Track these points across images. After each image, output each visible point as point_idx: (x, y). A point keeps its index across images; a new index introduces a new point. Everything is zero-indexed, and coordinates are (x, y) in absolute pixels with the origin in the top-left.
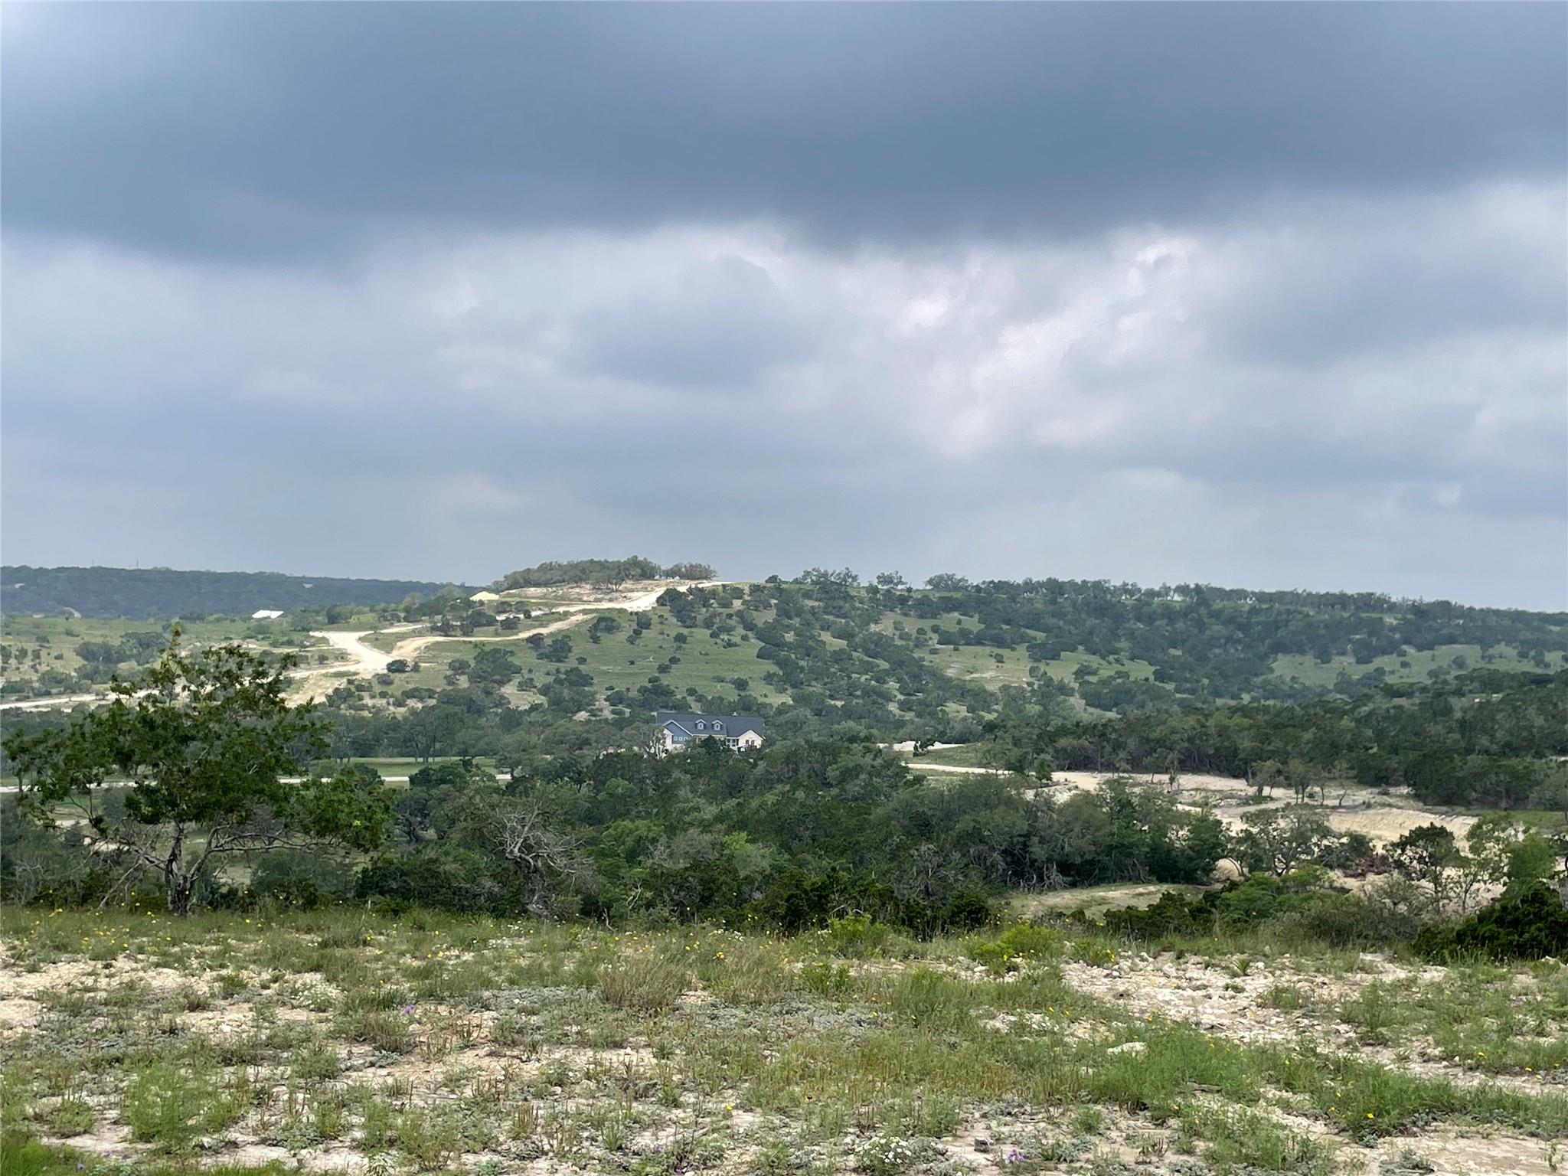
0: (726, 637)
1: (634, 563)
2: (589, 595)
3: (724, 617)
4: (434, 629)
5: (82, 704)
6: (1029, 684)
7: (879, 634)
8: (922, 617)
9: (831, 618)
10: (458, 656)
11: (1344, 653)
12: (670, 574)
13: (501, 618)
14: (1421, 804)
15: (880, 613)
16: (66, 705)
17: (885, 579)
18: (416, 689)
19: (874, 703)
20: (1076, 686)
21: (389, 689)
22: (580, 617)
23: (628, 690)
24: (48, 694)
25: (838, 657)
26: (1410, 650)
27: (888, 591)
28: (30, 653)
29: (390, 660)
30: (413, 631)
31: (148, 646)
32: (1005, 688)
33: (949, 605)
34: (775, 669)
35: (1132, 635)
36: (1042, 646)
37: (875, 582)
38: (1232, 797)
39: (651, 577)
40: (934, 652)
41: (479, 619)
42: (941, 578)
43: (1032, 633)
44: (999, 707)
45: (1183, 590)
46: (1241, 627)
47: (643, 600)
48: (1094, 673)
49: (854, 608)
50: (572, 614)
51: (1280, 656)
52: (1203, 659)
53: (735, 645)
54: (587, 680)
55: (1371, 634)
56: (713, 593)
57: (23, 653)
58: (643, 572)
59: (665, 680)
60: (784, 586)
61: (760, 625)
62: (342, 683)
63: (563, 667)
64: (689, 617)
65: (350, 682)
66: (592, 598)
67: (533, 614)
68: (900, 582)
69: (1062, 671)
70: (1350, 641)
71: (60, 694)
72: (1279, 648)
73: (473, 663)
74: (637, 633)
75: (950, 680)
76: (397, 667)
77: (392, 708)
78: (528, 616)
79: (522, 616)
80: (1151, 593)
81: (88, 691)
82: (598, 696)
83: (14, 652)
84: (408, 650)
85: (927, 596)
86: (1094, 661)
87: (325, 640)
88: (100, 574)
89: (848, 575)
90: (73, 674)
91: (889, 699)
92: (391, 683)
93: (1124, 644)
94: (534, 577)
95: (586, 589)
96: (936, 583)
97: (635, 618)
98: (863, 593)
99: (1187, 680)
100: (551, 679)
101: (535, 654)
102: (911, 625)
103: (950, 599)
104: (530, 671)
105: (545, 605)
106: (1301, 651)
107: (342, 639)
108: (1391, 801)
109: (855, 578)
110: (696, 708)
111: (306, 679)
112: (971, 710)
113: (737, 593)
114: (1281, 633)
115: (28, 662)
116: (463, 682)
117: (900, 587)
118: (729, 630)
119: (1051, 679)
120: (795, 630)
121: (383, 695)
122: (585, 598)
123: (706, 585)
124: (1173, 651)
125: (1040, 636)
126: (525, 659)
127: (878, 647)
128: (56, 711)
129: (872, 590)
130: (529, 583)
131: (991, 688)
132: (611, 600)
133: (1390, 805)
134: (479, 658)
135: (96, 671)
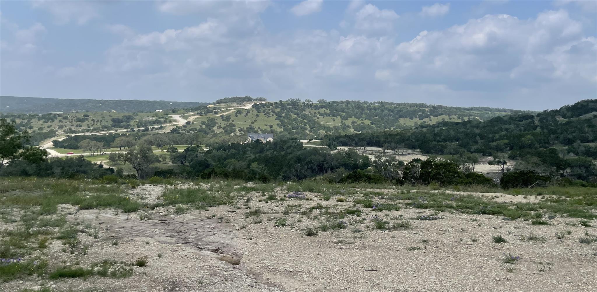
0: (268, 115)
1: (247, 97)
2: (236, 105)
3: (268, 110)
4: (198, 114)
5: (111, 133)
6: (340, 126)
7: (305, 114)
8: (316, 110)
9: (294, 110)
10: (203, 120)
11: (416, 118)
12: (256, 100)
13: (214, 111)
14: (421, 153)
15: (306, 109)
16: (107, 133)
17: (307, 101)
18: (192, 129)
19: (303, 131)
20: (352, 126)
21: (186, 129)
22: (233, 111)
23: (244, 128)
24: (103, 131)
25: (295, 119)
26: (432, 117)
27: (308, 103)
28: (100, 121)
29: (186, 121)
30: (193, 114)
31: (129, 119)
32: (335, 127)
33: (322, 107)
34: (280, 123)
35: (366, 114)
36: (344, 116)
37: (305, 101)
38: (378, 152)
39: (251, 101)
40: (318, 118)
41: (209, 111)
42: (321, 100)
43: (342, 113)
44: (333, 131)
45: (378, 103)
46: (392, 112)
47: (249, 106)
48: (356, 123)
49: (299, 108)
50: (231, 110)
51: (401, 118)
52: (383, 119)
53: (270, 117)
54: (234, 126)
55: (423, 113)
56: (265, 104)
57: (98, 121)
58: (249, 99)
59: (253, 125)
60: (283, 103)
61: (277, 112)
62: (175, 127)
63: (228, 123)
64: (260, 110)
65: (177, 127)
66: (236, 106)
67: (222, 110)
68: (311, 101)
69: (348, 122)
70: (418, 115)
71: (106, 130)
72: (401, 117)
73: (207, 122)
74: (247, 114)
75: (322, 124)
76: (188, 123)
77: (186, 133)
78: (221, 110)
79: (219, 110)
80: (371, 104)
81: (113, 130)
82: (236, 130)
83: (96, 120)
84: (191, 119)
85: (317, 105)
86: (356, 120)
87: (171, 117)
88: (120, 101)
89: (298, 100)
90: (110, 126)
91: (306, 130)
92: (187, 127)
93: (364, 116)
94: (222, 101)
95: (235, 103)
96: (320, 101)
97: (246, 110)
98: (302, 104)
99: (378, 124)
100: (225, 126)
101: (222, 119)
102: (313, 111)
103: (322, 105)
104: (220, 124)
105: (225, 108)
106: (406, 117)
107: (176, 117)
108: (415, 153)
109: (300, 100)
110: (260, 132)
111: (166, 126)
112: (326, 132)
113: (271, 104)
114: (401, 113)
115: (99, 123)
116: (204, 126)
117: (311, 102)
118: (269, 113)
119: (346, 124)
120: (285, 113)
121: (184, 130)
122: (235, 106)
123: (264, 102)
124: (376, 117)
125: (344, 114)
126: (219, 121)
127: (305, 117)
128: (105, 134)
129: (304, 103)
130: (222, 103)
131: (331, 127)
132: (241, 106)
133: (414, 154)
134: (208, 121)
135: (116, 125)
